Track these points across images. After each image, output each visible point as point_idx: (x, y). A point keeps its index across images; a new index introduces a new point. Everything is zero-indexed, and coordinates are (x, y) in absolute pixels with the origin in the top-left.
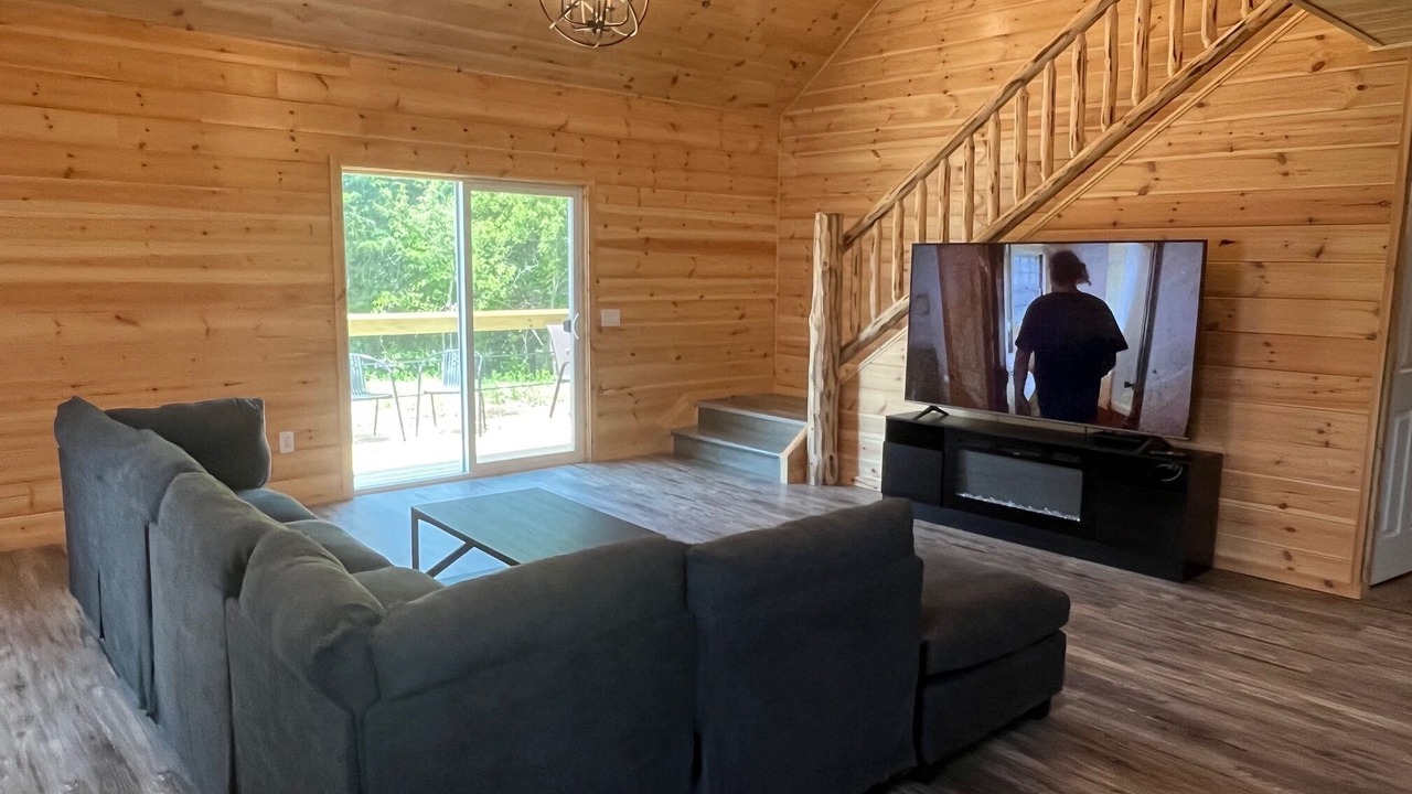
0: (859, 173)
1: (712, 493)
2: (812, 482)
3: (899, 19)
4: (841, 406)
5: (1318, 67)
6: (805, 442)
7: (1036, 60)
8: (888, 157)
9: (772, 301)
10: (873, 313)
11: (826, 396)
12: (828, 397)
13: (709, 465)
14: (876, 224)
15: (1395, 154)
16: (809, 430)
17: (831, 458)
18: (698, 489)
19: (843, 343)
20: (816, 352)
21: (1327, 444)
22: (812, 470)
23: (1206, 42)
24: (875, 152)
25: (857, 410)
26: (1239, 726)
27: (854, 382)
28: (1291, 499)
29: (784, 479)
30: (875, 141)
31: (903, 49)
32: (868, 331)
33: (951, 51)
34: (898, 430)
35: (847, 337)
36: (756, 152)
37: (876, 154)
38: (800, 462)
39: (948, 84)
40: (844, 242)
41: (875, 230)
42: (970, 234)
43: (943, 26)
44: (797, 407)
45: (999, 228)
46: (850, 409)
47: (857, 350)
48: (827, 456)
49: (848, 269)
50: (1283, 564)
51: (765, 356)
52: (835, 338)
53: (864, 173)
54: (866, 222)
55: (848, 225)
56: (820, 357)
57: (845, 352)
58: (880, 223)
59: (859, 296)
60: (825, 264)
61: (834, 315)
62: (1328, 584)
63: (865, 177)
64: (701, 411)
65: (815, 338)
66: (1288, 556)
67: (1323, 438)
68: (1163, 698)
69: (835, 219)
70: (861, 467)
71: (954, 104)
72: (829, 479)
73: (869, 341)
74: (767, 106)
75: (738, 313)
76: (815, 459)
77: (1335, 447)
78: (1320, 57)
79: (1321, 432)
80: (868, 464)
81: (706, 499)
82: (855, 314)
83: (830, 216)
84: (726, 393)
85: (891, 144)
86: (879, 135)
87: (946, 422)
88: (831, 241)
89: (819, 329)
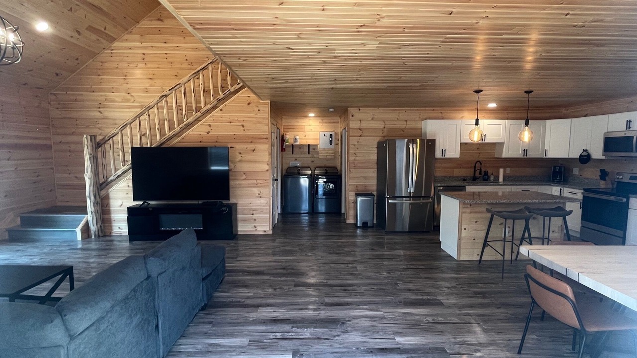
0: (94, 119)
1: (45, 250)
2: (93, 237)
3: (106, 65)
4: (102, 206)
5: (249, 104)
6: (87, 222)
7: (170, 90)
8: (106, 114)
9: (52, 168)
10: (113, 171)
11: (95, 204)
12: (97, 204)
14: (111, 139)
15: (267, 126)
16: (89, 217)
17: (100, 226)
18: (36, 250)
19: (100, 183)
20: (89, 187)
21: (261, 197)
22: (92, 232)
24: (99, 111)
25: (109, 207)
27: (107, 197)
28: (254, 212)
29: (79, 238)
30: (99, 108)
31: (107, 76)
32: (112, 178)
33: (130, 80)
34: (131, 210)
35: (102, 180)
36: (38, 107)
37: (101, 113)
38: (86, 230)
39: (129, 91)
40: (98, 145)
41: (111, 141)
42: (151, 144)
43: (126, 71)
44: (83, 210)
45: (162, 142)
46: (106, 207)
47: (107, 185)
48: (99, 226)
49: (99, 155)
50: (254, 229)
51: (51, 191)
52: (97, 181)
53: (97, 119)
54: (107, 138)
55: (99, 138)
56: (92, 188)
57: (102, 186)
58: (113, 139)
59: (105, 166)
60: (91, 154)
61: (96, 173)
62: (265, 231)
64: (22, 218)
65: (88, 183)
66: (255, 227)
67: (260, 196)
68: (246, 268)
69: (93, 137)
70: (114, 228)
71: (133, 98)
72: (101, 234)
73: (112, 181)
74: (42, 89)
75: (37, 174)
76: (93, 228)
77: (263, 198)
78: (249, 102)
79: (259, 194)
80: (116, 226)
81: (47, 254)
82: (105, 172)
83: (91, 136)
84: (34, 209)
85: (108, 109)
86: (100, 106)
87: (150, 206)
88: (92, 146)
89: (90, 178)
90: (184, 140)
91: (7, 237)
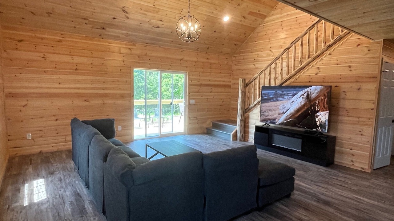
0: (250, 69)
1: (214, 142)
2: (238, 140)
3: (259, 34)
4: (245, 123)
5: (358, 45)
6: (236, 131)
7: (291, 44)
8: (257, 66)
9: (230, 98)
10: (253, 101)
11: (241, 120)
12: (242, 121)
13: (214, 136)
14: (254, 81)
15: (378, 66)
16: (237, 128)
17: (243, 135)
18: (211, 141)
19: (246, 108)
20: (239, 110)
21: (362, 135)
22: (238, 138)
23: (331, 40)
24: (254, 64)
25: (249, 124)
26: (337, 202)
27: (248, 117)
28: (353, 148)
29: (231, 139)
30: (254, 62)
31: (260, 41)
32: (252, 106)
33: (273, 42)
34: (258, 129)
35: (246, 107)
36: (227, 64)
37: (254, 65)
38: (235, 136)
39: (271, 49)
40: (246, 85)
41: (253, 82)
42: (275, 84)
43: (270, 36)
44: (235, 123)
45: (282, 82)
46: (247, 123)
47: (249, 110)
48: (242, 134)
49: (247, 90)
50: (351, 163)
51: (228, 111)
52: (244, 107)
53: (252, 69)
54: (251, 81)
55: (247, 81)
56: (240, 111)
57: (246, 110)
58: (255, 81)
59: (249, 98)
60: (242, 90)
61: (244, 102)
62: (363, 168)
63: (251, 70)
64: (213, 123)
65: (239, 107)
66: (352, 161)
67: (361, 133)
68: (318, 194)
69: (244, 80)
70: (250, 137)
71: (272, 54)
72: (242, 139)
73: (252, 108)
74: (229, 54)
75: (222, 101)
76: (239, 135)
77: (364, 135)
78: (359, 43)
79: (360, 132)
80: (251, 136)
81: (214, 144)
82: (249, 102)
83: (243, 79)
84: (219, 119)
85: (257, 63)
86: (255, 61)
87: (270, 127)
88: (243, 85)
89: (240, 105)
90: (298, 81)
91: (206, 132)
